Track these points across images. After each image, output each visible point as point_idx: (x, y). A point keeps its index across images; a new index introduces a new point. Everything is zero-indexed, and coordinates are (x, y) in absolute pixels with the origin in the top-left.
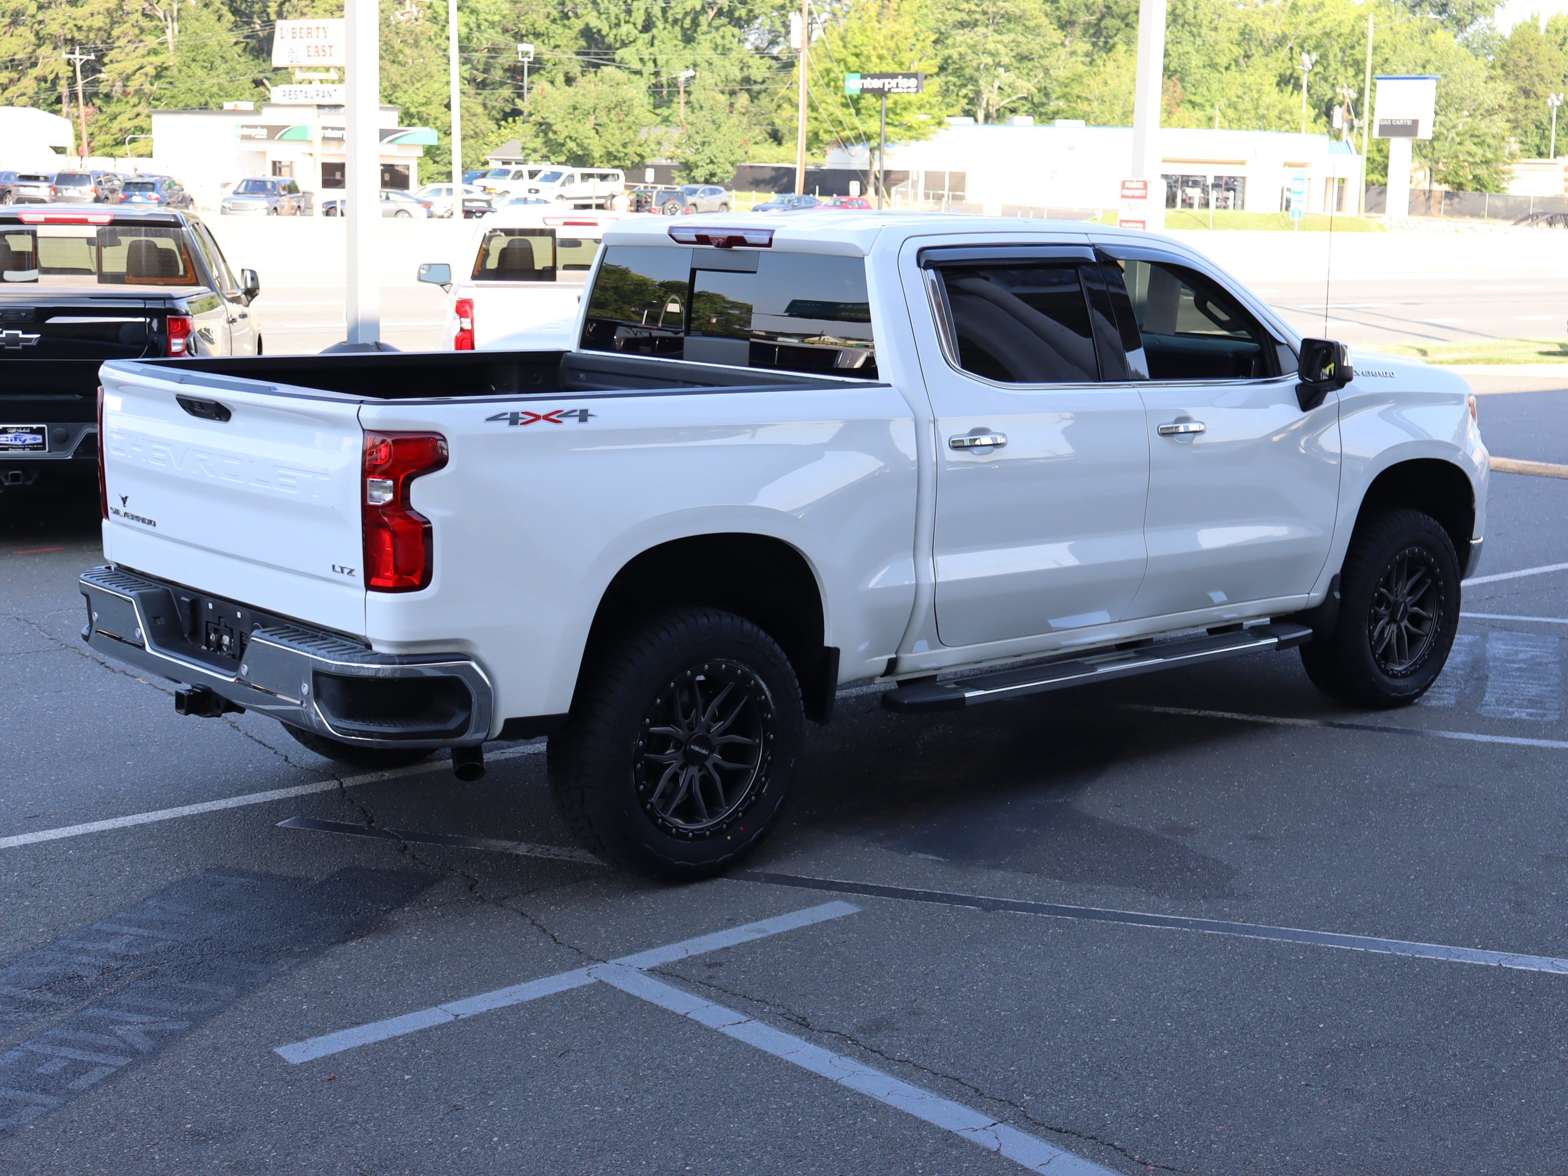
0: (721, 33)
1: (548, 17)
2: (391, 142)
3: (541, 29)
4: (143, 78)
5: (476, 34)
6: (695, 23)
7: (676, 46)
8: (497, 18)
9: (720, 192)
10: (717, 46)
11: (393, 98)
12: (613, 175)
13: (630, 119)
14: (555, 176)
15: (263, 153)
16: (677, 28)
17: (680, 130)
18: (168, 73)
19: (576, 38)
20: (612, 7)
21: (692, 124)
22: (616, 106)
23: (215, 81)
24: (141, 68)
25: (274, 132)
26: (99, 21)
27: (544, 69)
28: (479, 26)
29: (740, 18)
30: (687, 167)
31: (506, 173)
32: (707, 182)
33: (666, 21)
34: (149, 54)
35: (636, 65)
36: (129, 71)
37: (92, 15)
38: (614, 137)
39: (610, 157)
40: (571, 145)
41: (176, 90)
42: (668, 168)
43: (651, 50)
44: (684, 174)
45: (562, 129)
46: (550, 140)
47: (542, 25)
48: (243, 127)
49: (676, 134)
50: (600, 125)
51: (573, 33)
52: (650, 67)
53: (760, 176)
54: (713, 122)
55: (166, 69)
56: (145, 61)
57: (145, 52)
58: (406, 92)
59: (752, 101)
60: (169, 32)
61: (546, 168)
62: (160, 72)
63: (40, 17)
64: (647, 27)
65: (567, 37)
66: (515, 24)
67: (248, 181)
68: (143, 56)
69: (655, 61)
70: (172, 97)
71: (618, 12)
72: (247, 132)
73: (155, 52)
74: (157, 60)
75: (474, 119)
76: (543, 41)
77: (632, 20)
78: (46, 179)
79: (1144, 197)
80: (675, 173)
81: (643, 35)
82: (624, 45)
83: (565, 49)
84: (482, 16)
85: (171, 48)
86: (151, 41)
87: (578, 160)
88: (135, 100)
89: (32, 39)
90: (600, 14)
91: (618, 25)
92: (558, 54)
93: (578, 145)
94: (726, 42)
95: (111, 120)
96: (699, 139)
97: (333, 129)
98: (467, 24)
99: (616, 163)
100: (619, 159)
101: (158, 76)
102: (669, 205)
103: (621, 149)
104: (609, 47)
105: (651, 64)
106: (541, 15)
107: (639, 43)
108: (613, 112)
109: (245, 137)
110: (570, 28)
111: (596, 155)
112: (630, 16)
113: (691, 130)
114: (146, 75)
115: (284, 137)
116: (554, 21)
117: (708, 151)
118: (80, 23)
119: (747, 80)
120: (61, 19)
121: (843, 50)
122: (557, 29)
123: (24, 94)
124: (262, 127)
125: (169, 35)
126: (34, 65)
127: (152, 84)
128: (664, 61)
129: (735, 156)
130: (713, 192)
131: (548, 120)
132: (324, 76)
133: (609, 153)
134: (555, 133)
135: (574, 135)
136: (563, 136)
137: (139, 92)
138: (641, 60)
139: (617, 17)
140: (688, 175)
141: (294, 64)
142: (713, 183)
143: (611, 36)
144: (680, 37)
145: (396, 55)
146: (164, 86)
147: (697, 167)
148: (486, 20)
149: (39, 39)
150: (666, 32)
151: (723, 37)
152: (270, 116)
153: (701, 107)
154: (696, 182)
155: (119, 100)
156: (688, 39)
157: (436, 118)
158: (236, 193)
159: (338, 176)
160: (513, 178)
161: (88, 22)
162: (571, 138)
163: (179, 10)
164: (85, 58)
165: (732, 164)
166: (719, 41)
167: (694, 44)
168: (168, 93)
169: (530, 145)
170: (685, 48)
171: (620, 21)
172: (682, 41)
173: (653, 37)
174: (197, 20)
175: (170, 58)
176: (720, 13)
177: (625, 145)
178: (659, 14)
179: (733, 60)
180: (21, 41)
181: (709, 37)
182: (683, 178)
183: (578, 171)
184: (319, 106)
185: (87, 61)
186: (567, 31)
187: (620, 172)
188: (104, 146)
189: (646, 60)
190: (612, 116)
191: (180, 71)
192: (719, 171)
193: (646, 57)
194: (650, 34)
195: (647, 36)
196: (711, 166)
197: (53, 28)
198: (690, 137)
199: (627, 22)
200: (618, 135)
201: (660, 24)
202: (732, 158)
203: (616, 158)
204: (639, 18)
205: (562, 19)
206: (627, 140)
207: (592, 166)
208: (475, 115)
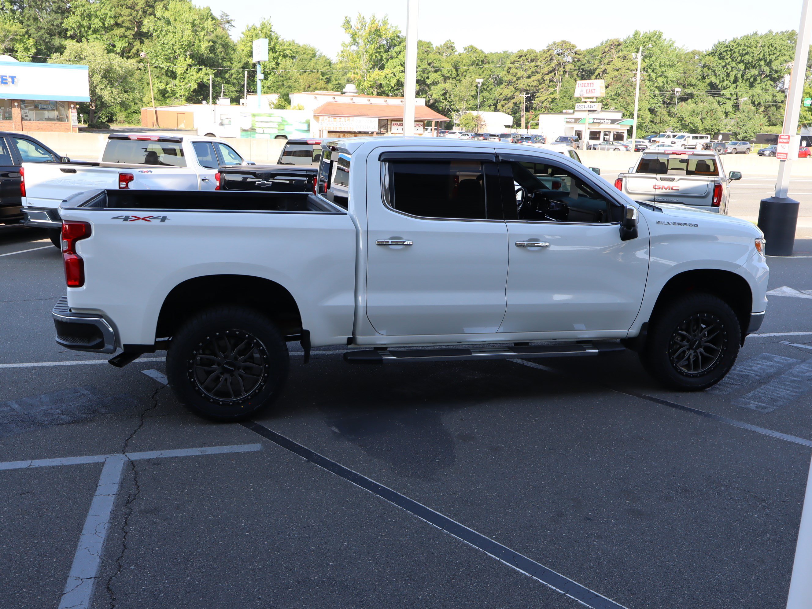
0: (765, 83)
1: (697, 79)
2: (618, 124)
3: (694, 83)
4: (547, 102)
5: (666, 85)
6: (755, 80)
7: (746, 89)
8: (675, 79)
9: (747, 144)
10: (763, 89)
11: (627, 108)
12: (706, 137)
13: (715, 116)
14: (682, 137)
15: (573, 128)
16: (748, 82)
17: (735, 120)
18: (556, 101)
19: (707, 86)
20: (721, 74)
21: (739, 118)
22: (710, 111)
23: (571, 103)
24: (547, 99)
25: (577, 120)
26: (535, 83)
27: (693, 98)
28: (667, 83)
29: (775, 78)
30: (736, 134)
31: (664, 135)
32: (743, 140)
33: (743, 79)
34: (550, 94)
35: (729, 96)
36: (543, 100)
37: (533, 81)
38: (708, 123)
39: (706, 130)
40: (691, 125)
41: (558, 106)
42: (728, 135)
43: (735, 90)
44: (734, 137)
45: (688, 120)
46: (683, 124)
47: (694, 81)
48: (567, 118)
49: (733, 122)
50: (703, 118)
51: (706, 84)
52: (735, 97)
53: (769, 138)
54: (748, 117)
55: (555, 99)
56: (548, 97)
57: (549, 94)
58: (632, 106)
59: (777, 110)
60: (558, 87)
61: (680, 134)
62: (553, 100)
63: (516, 82)
64: (735, 81)
65: (703, 86)
66: (684, 82)
67: (561, 137)
68: (548, 95)
69: (737, 95)
70: (556, 109)
71: (724, 76)
72: (568, 120)
73: (552, 93)
74: (552, 96)
75: (663, 117)
76: (694, 88)
77: (729, 79)
78: (498, 136)
79: (788, 143)
80: (730, 137)
81: (733, 85)
82: (725, 88)
83: (702, 90)
84: (669, 79)
85: (558, 92)
86: (551, 90)
87: (692, 131)
88: (544, 110)
89: (513, 89)
90: (717, 77)
91: (723, 81)
92: (699, 93)
93: (693, 125)
94: (767, 87)
95: (536, 117)
96: (741, 123)
97: (597, 119)
98: (663, 82)
99: (708, 132)
100: (709, 131)
101: (552, 102)
102: (718, 148)
103: (710, 127)
104: (719, 89)
105: (735, 96)
106: (695, 78)
107: (731, 88)
108: (709, 113)
109: (567, 122)
110: (705, 83)
111: (700, 129)
112: (729, 77)
113: (739, 120)
114: (548, 101)
115: (580, 122)
116: (699, 80)
117: (744, 128)
118: (529, 84)
119: (775, 101)
120: (523, 83)
121: (809, 89)
122: (701, 83)
123: (509, 108)
124: (573, 118)
125: (558, 88)
126: (513, 98)
127: (550, 104)
128: (740, 95)
129: (756, 130)
130: (744, 144)
131: (683, 116)
132: (591, 100)
133: (706, 129)
134: (685, 121)
135: (692, 122)
136: (688, 122)
137: (546, 107)
138: (731, 94)
139: (723, 78)
140: (736, 137)
141: (582, 96)
142: (745, 141)
143: (720, 85)
144: (748, 85)
145: (630, 93)
146: (554, 105)
147: (740, 134)
148: (670, 80)
149: (516, 90)
150: (743, 83)
151: (766, 85)
152: (577, 115)
153: (744, 112)
154: (739, 140)
155: (539, 110)
156: (751, 86)
157: (642, 116)
158: (556, 141)
159: (598, 136)
160: (666, 138)
161: (532, 84)
162: (691, 123)
163: (562, 79)
164: (527, 96)
165: (754, 133)
166: (764, 86)
167: (754, 88)
168: (555, 107)
169: (675, 125)
170: (750, 89)
171: (724, 80)
172: (749, 87)
173: (737, 86)
174: (568, 82)
175: (557, 96)
176: (766, 76)
177: (712, 126)
178: (740, 77)
179: (770, 94)
180: (510, 91)
181: (760, 85)
182: (733, 138)
183: (692, 135)
184: (589, 111)
185: (528, 97)
186: (704, 84)
187: (709, 136)
188: (533, 125)
189: (733, 94)
190: (709, 114)
191: (560, 100)
192: (748, 136)
193: (733, 93)
194: (736, 84)
195: (734, 85)
196: (745, 134)
197: (520, 86)
198: (738, 123)
199: (727, 80)
200: (710, 122)
201: (740, 81)
202: (754, 131)
203: (708, 130)
204: (732, 78)
205: (702, 79)
206: (713, 124)
207: (699, 133)
208: (663, 115)
